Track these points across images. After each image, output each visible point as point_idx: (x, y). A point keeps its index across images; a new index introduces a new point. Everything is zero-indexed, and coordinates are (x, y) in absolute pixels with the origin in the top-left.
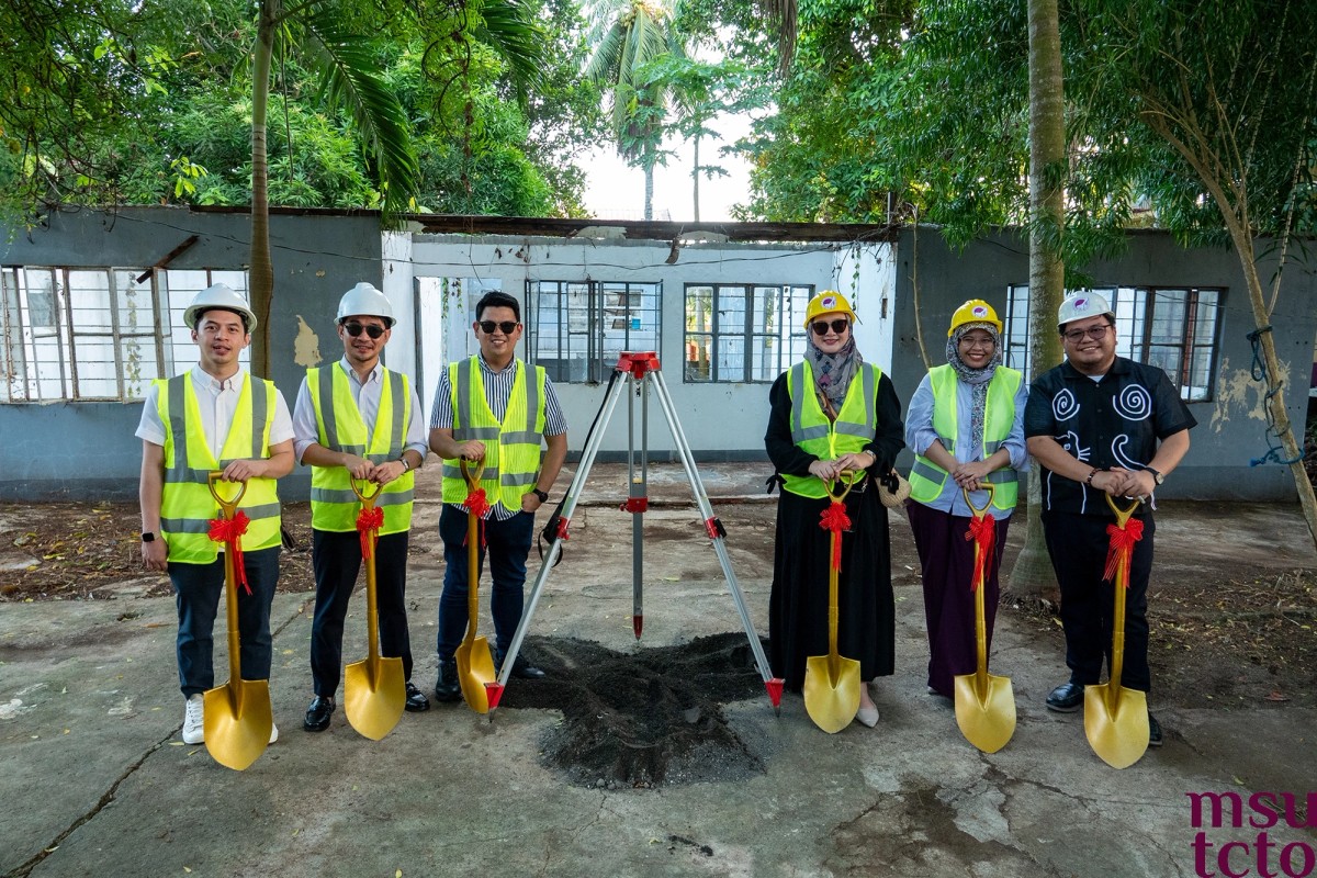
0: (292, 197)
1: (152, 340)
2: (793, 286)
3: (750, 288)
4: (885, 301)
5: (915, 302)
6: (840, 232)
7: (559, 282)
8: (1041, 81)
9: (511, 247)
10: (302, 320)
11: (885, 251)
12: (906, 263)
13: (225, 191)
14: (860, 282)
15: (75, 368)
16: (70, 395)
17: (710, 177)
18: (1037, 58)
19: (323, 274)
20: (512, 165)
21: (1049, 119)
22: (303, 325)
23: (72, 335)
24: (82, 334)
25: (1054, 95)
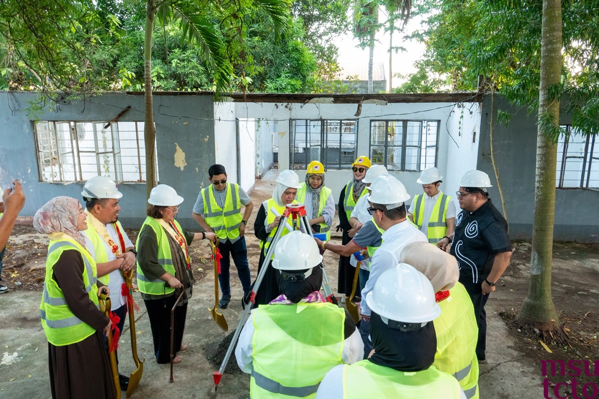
0: (191, 71)
1: (112, 154)
2: (428, 121)
3: (405, 122)
4: (475, 133)
5: (491, 136)
6: (451, 98)
7: (307, 120)
8: (548, 35)
10: (177, 145)
11: (476, 107)
12: (487, 114)
13: (162, 68)
14: (463, 121)
15: (80, 167)
16: (78, 179)
17: (397, 52)
18: (546, 21)
19: (187, 123)
20: (297, 49)
21: (552, 57)
22: (178, 147)
23: (79, 152)
24: (82, 152)
25: (556, 43)
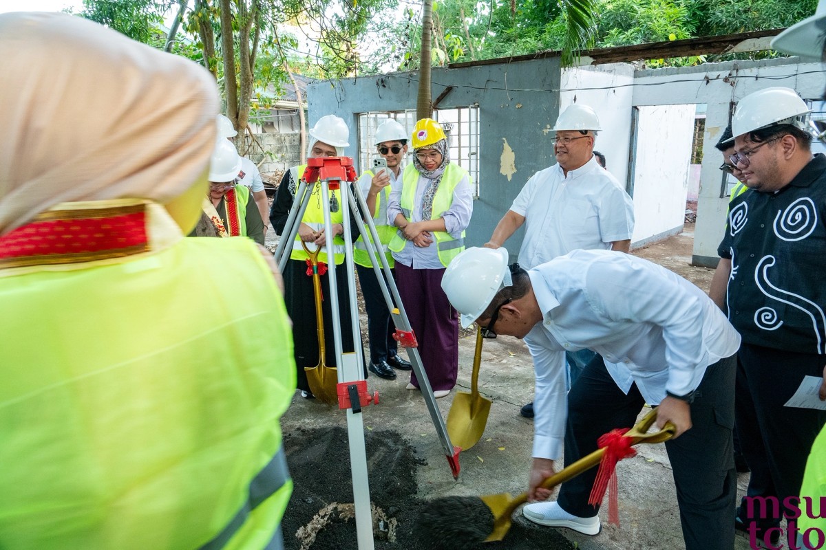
9: (718, 73)
10: (505, 141)
19: (521, 106)
22: (506, 145)
